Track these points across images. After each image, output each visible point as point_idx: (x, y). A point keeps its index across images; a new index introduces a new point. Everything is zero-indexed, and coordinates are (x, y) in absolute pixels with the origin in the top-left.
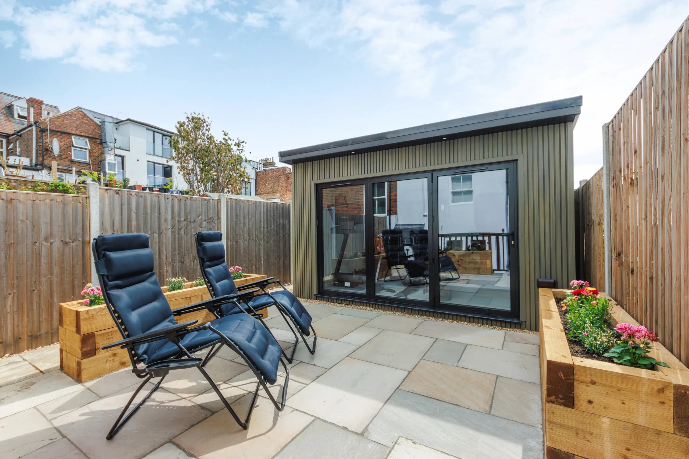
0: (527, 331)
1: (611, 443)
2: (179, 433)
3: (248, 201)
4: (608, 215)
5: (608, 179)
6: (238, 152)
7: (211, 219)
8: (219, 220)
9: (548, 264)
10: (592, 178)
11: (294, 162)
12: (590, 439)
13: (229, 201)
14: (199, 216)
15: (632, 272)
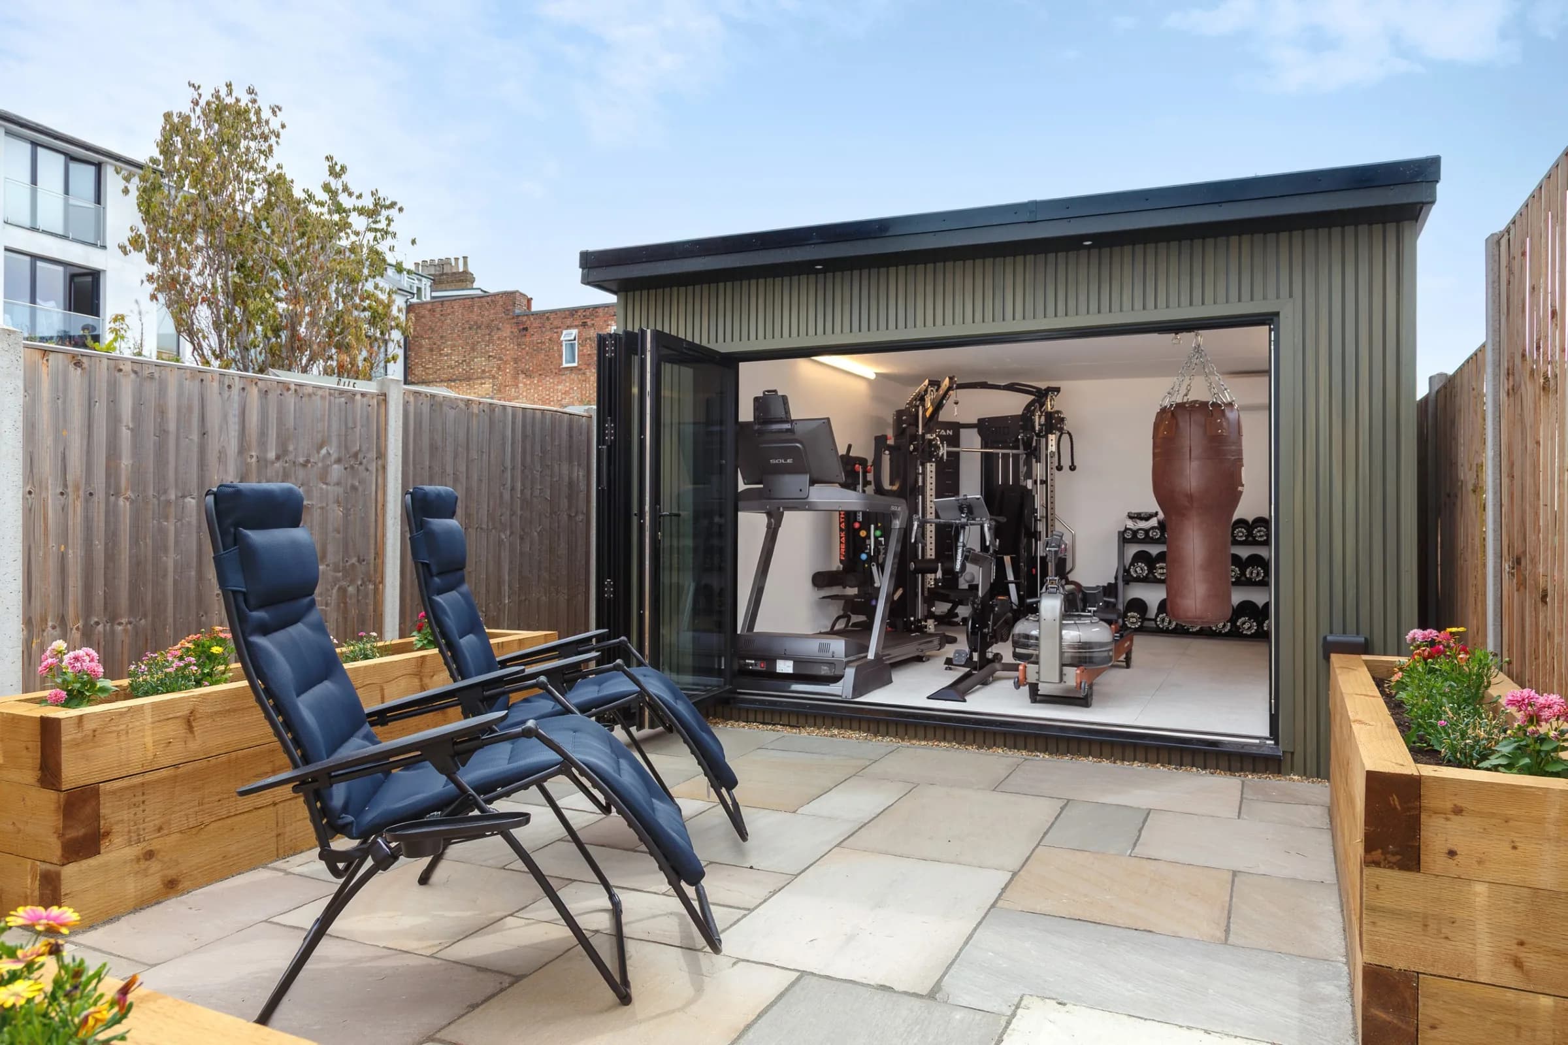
0: (1296, 777)
1: (1489, 935)
2: (444, 1023)
3: (468, 403)
4: (1494, 466)
5: (1496, 376)
6: (370, 236)
7: (356, 455)
8: (380, 462)
9: (1351, 594)
10: (1461, 369)
11: (623, 288)
12: (1450, 935)
13: (412, 399)
14: (321, 447)
15: (1544, 598)
